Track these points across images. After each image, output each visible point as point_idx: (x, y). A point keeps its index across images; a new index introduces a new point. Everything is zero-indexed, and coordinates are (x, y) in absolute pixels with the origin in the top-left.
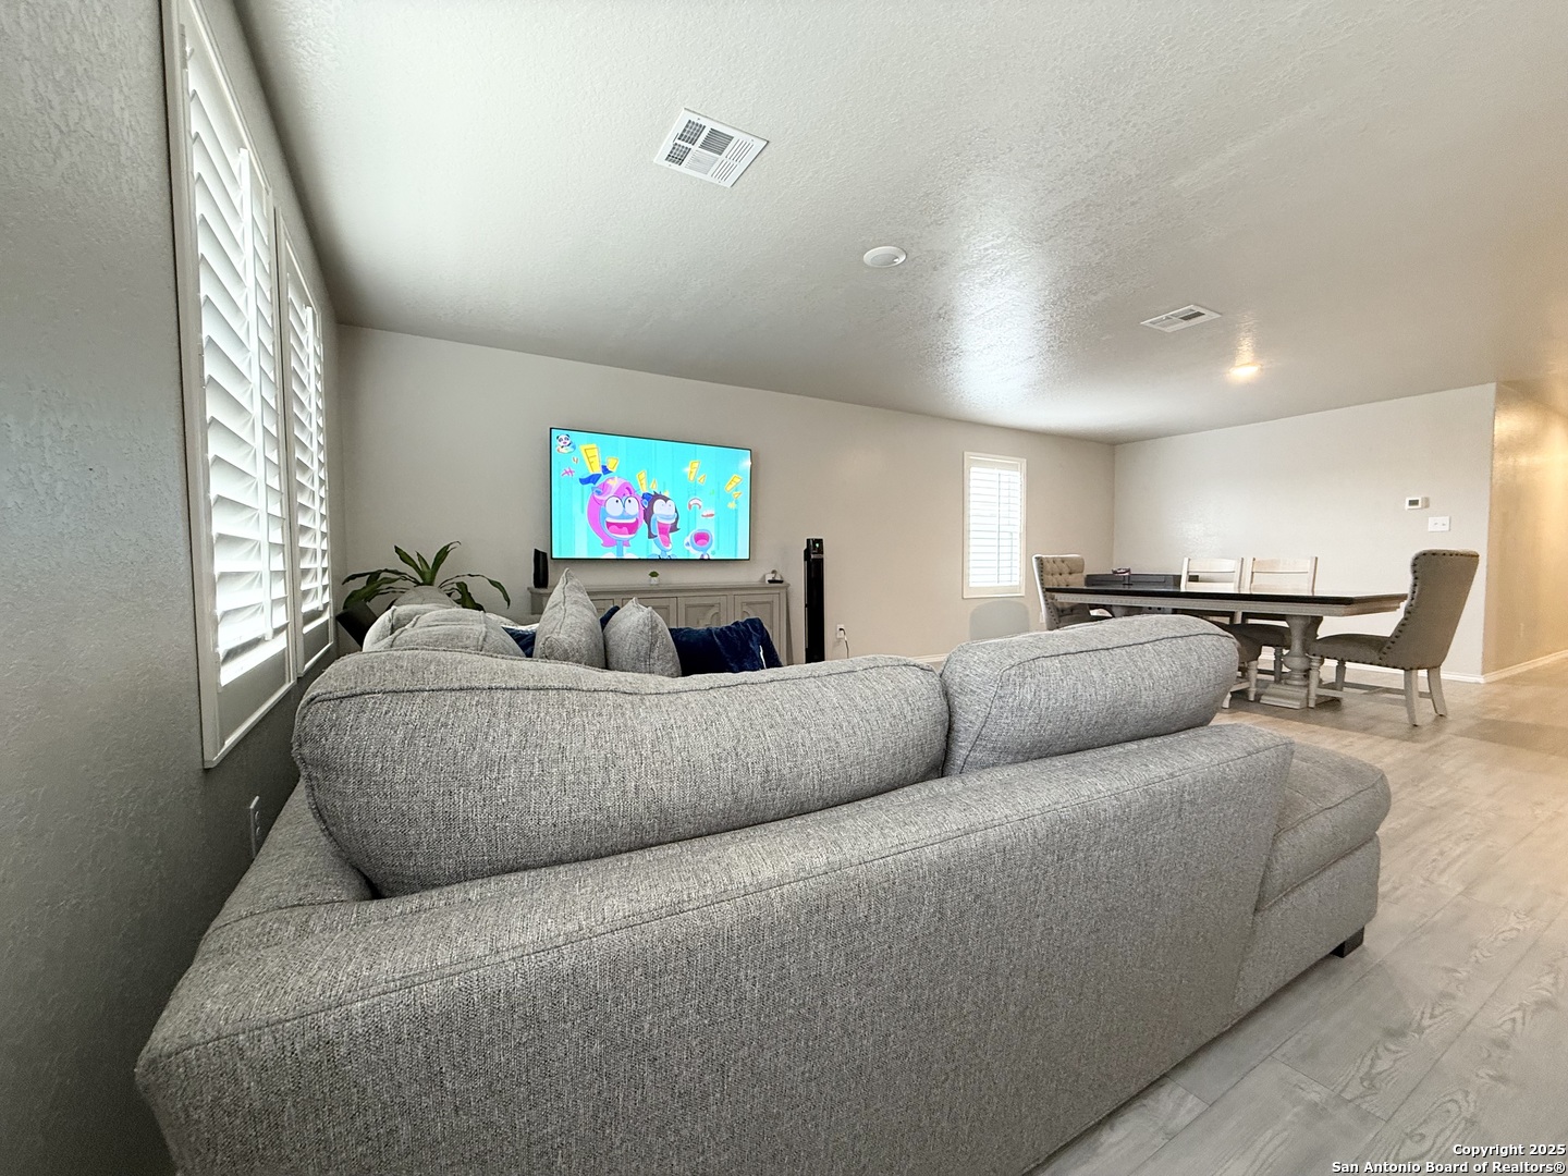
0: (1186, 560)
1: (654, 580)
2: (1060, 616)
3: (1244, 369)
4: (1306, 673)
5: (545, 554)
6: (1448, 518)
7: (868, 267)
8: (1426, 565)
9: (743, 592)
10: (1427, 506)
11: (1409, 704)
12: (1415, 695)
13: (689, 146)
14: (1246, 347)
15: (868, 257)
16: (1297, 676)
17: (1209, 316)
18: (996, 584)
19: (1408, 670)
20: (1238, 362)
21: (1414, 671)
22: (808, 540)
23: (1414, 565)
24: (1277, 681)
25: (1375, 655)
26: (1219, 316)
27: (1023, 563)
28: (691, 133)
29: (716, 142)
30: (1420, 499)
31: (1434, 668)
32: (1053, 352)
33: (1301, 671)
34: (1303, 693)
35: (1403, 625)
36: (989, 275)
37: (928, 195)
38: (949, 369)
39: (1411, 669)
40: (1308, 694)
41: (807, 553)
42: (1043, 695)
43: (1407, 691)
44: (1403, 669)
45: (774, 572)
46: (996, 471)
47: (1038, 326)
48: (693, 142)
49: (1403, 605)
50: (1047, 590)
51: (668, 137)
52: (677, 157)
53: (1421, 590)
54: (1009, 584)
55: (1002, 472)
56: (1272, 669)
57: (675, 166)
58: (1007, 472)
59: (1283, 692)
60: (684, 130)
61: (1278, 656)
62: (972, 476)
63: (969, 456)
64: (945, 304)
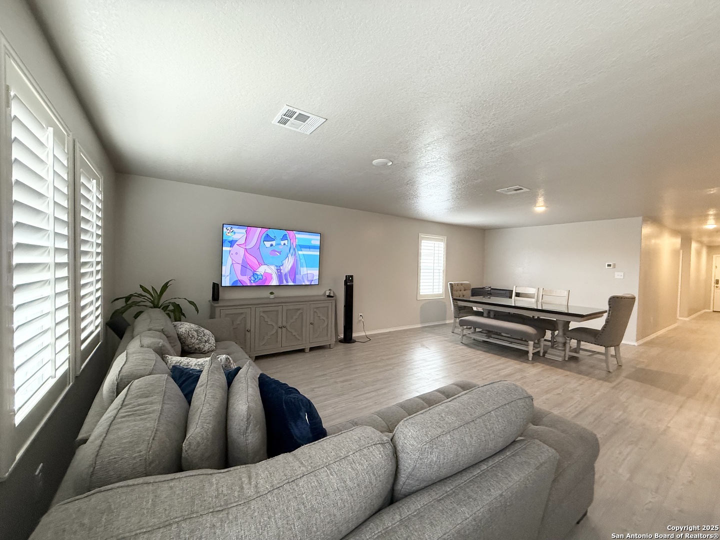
0: (515, 287)
1: (272, 296)
2: (460, 310)
3: (540, 207)
4: (565, 344)
5: (218, 285)
6: (623, 273)
7: (374, 165)
8: (614, 301)
9: (314, 302)
10: (615, 267)
11: (606, 361)
12: (609, 356)
13: (289, 118)
14: (541, 201)
15: (375, 162)
16: (561, 345)
17: (525, 190)
18: (432, 293)
19: (606, 347)
20: (537, 205)
21: (609, 348)
22: (346, 276)
23: (609, 302)
24: (552, 347)
25: (593, 339)
26: (529, 190)
27: (444, 284)
28: (290, 114)
29: (302, 118)
30: (612, 264)
31: (617, 345)
32: (458, 199)
33: (562, 343)
34: (562, 354)
35: (605, 327)
36: (430, 171)
37: (401, 143)
38: (413, 202)
39: (608, 347)
40: (565, 355)
41: (346, 282)
42: (442, 457)
43: (606, 354)
44: (604, 346)
45: (330, 290)
46: (433, 242)
47: (452, 190)
48: (291, 117)
49: (606, 315)
50: (454, 299)
51: (279, 114)
52: (283, 122)
53: (612, 313)
54: (438, 293)
55: (436, 242)
56: (550, 339)
57: (282, 125)
58: (438, 243)
59: (555, 353)
60: (287, 112)
61: (553, 334)
62: (422, 244)
63: (422, 235)
64: (410, 180)
